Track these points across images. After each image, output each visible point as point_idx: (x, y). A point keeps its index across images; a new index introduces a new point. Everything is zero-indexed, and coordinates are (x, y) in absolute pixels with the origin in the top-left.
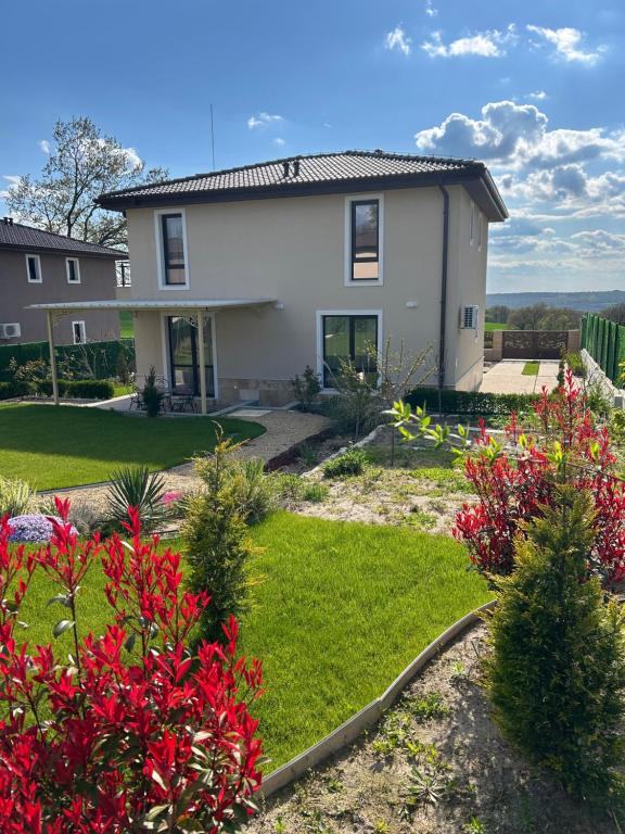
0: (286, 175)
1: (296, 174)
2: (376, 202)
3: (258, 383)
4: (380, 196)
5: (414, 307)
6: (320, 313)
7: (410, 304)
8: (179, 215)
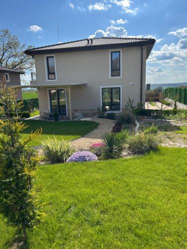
0: (88, 43)
1: (92, 43)
2: (119, 52)
3: (81, 110)
4: (121, 50)
5: (132, 85)
6: (101, 87)
7: (131, 83)
8: (53, 57)
